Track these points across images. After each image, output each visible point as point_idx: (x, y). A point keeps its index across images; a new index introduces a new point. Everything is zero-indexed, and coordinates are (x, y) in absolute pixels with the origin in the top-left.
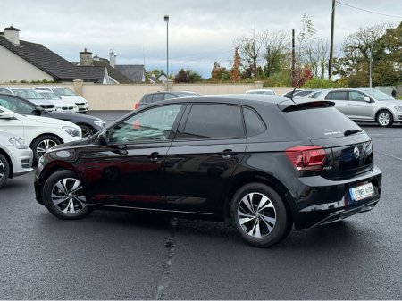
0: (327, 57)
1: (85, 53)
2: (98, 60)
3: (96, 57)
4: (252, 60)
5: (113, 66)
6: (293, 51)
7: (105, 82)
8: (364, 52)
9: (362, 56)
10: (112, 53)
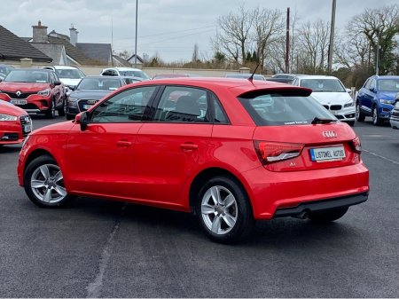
0: (328, 41)
1: (39, 28)
2: (56, 36)
3: (53, 32)
4: (240, 42)
5: (73, 44)
6: (288, 33)
7: (61, 62)
8: (370, 37)
9: (367, 42)
10: (73, 29)
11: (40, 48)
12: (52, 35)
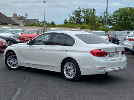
1: (15, 14)
5: (26, 19)
9: (120, 19)
10: (26, 15)
11: (15, 20)
12: (19, 17)
